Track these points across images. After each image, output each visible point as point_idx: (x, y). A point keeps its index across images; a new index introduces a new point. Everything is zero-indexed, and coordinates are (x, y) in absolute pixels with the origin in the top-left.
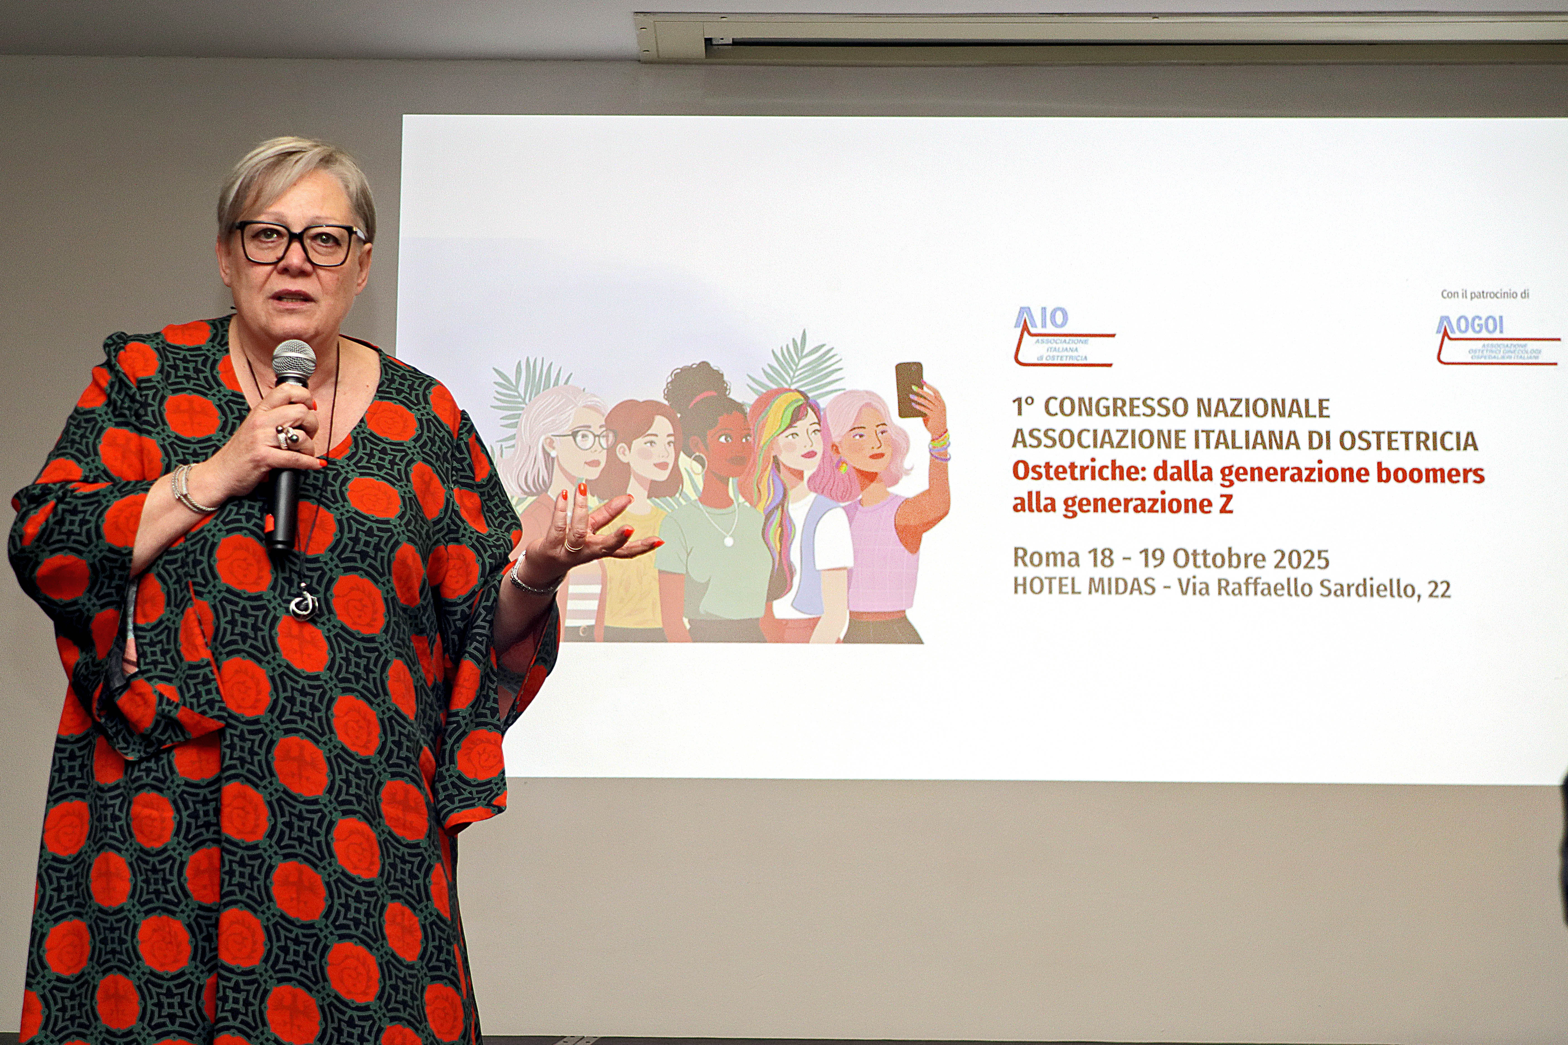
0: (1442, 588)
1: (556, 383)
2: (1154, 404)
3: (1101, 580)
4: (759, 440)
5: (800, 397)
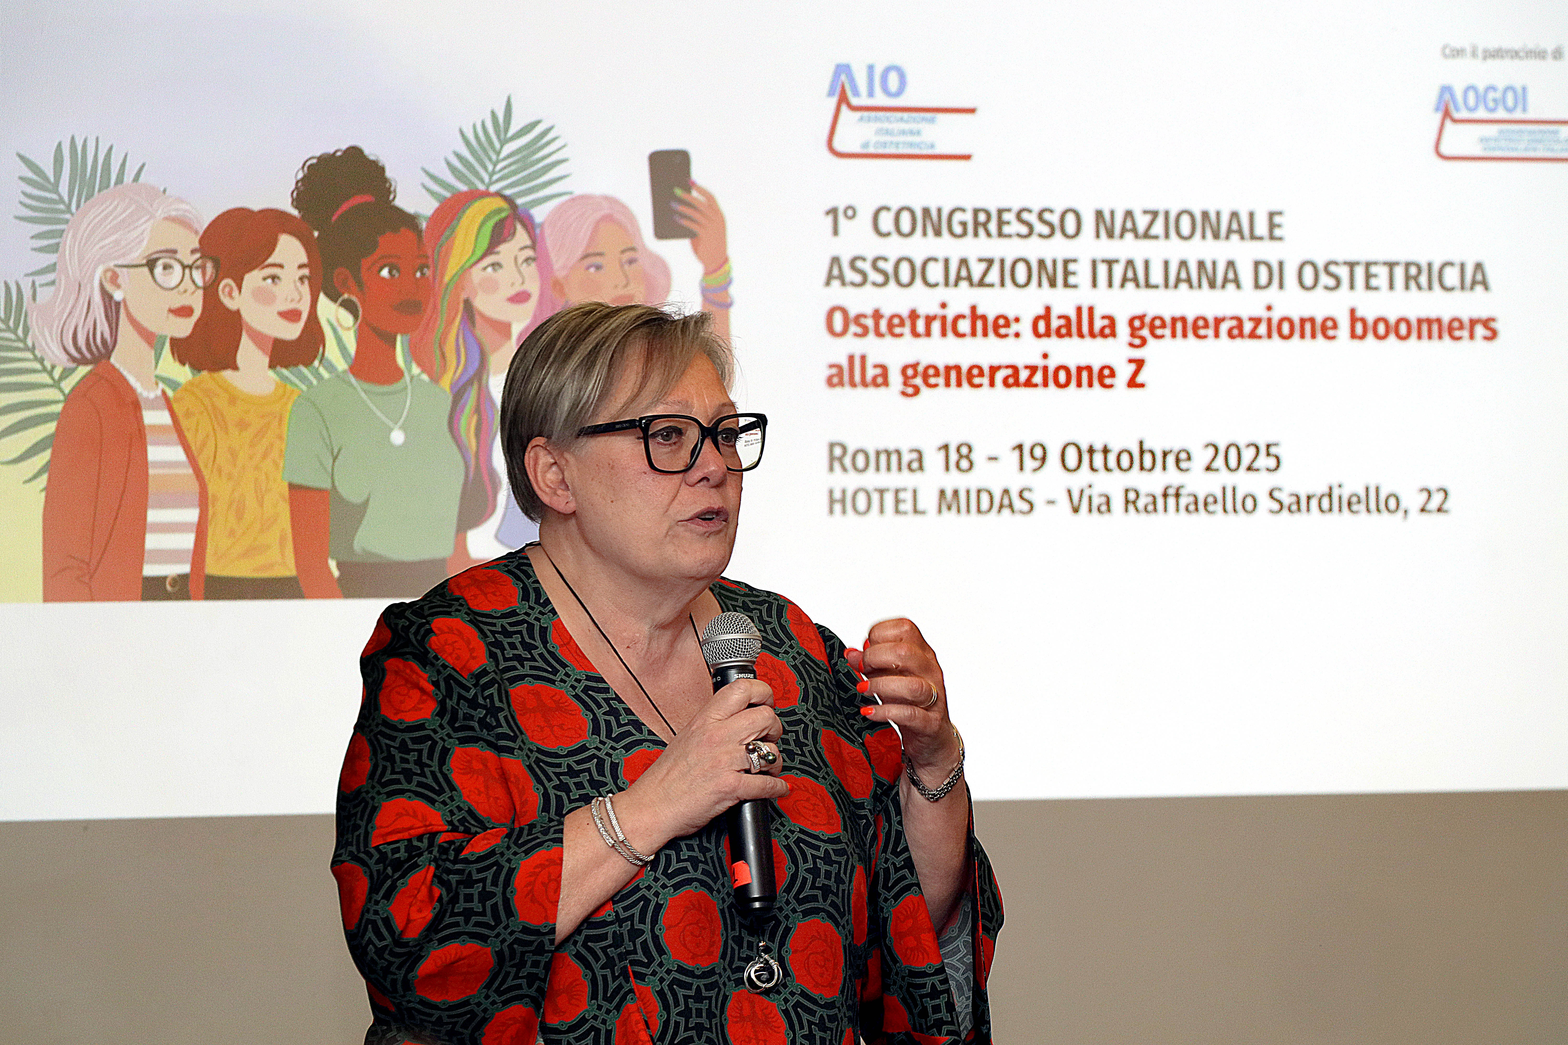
0: (1437, 498)
1: (120, 180)
2: (1032, 218)
3: (956, 493)
4: (443, 275)
5: (503, 204)
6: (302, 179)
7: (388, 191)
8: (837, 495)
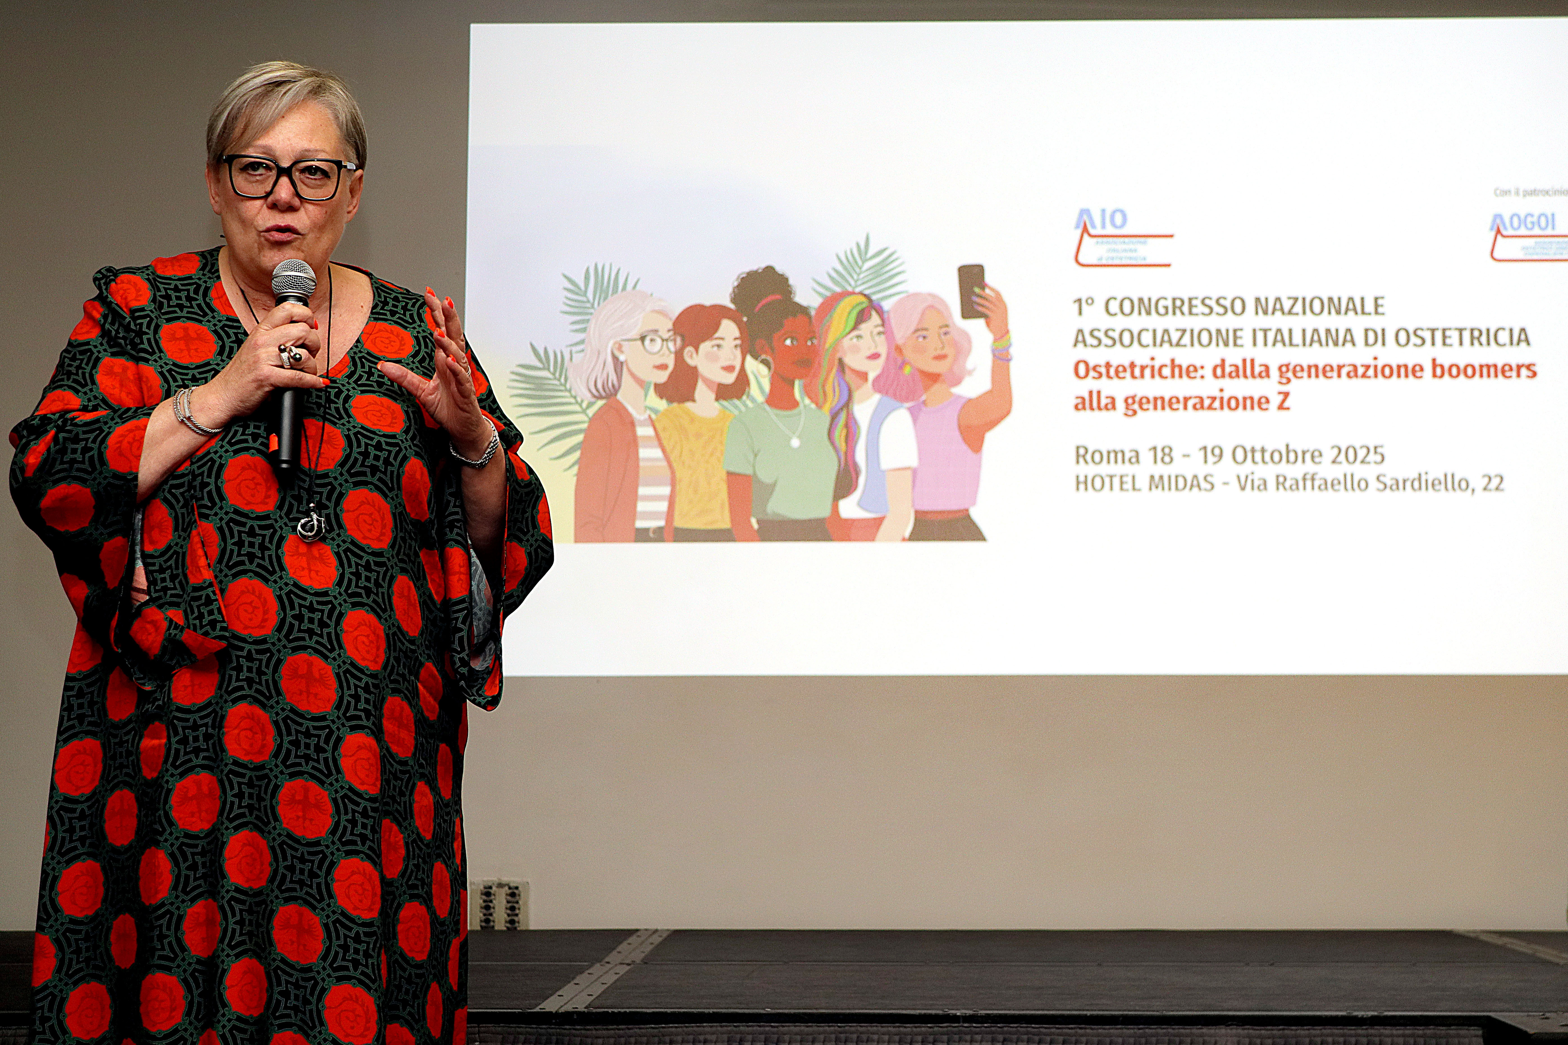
0: (1495, 482)
1: (624, 289)
2: (1212, 303)
3: (1161, 477)
4: (825, 343)
5: (863, 299)
6: (737, 286)
7: (790, 293)
8: (1082, 479)
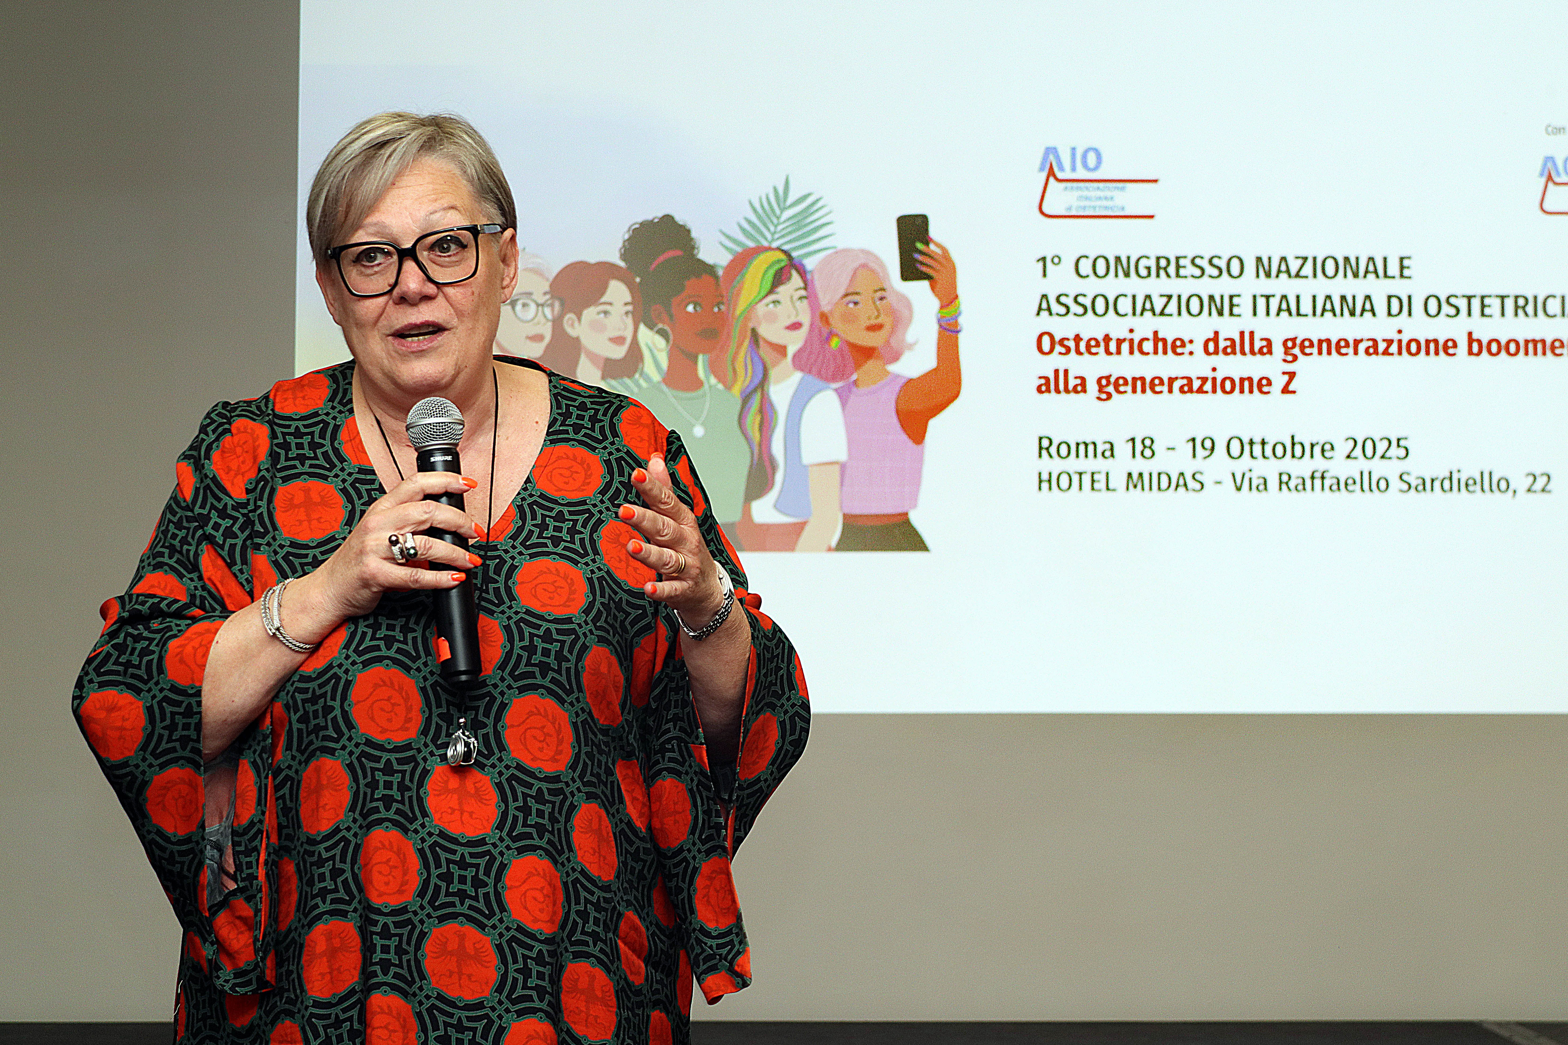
2: (1204, 263)
3: (1141, 475)
4: (734, 309)
5: (782, 256)
6: (628, 240)
